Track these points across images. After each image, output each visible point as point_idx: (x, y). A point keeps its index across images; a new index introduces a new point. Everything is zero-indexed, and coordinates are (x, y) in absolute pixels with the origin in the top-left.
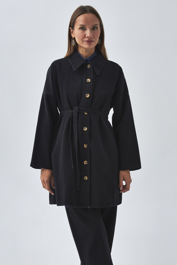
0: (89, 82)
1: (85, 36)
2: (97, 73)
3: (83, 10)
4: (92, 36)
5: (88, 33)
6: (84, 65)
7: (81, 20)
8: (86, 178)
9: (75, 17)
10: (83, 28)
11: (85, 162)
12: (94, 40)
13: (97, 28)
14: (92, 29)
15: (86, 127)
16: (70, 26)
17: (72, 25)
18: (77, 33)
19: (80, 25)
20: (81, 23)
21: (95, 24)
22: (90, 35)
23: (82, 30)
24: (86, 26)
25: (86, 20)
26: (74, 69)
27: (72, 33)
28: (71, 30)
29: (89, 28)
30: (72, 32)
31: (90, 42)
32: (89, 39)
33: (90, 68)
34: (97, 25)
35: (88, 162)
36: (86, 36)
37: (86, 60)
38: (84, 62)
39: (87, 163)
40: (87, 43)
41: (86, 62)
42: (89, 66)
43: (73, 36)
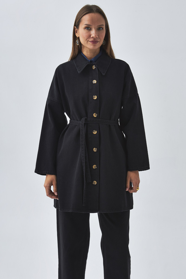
0: (95, 83)
1: (89, 36)
2: (103, 73)
3: (89, 9)
4: (98, 37)
5: (93, 33)
6: (89, 66)
7: (86, 19)
8: (95, 183)
9: (81, 17)
10: (88, 28)
11: (94, 167)
12: (99, 41)
13: (103, 28)
14: (98, 29)
15: (96, 130)
16: (75, 25)
17: (77, 24)
18: (82, 33)
19: (86, 24)
20: (87, 22)
21: (101, 24)
22: (95, 36)
23: (87, 29)
24: (92, 26)
25: (92, 20)
26: (79, 72)
27: (76, 33)
28: (76, 30)
29: (95, 28)
30: (77, 31)
31: (94, 42)
32: (94, 39)
33: (95, 69)
34: (103, 25)
35: (97, 166)
36: (91, 36)
37: (91, 61)
38: (88, 63)
39: (96, 168)
40: (92, 43)
41: (91, 63)
42: (94, 67)
43: (77, 35)
